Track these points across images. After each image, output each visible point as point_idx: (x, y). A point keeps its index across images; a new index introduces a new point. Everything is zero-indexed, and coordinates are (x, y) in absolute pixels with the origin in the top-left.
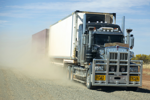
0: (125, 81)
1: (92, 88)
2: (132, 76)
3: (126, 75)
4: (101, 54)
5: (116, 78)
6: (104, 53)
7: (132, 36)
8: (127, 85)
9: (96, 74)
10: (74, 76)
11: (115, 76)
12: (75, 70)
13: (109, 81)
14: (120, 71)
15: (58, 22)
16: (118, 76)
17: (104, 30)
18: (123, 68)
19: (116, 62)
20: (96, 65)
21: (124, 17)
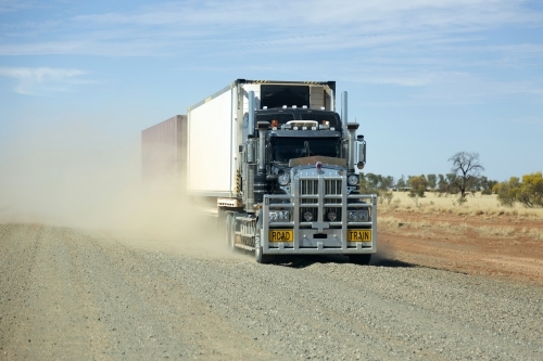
0: (339, 242)
1: (267, 259)
2: (353, 230)
3: (340, 227)
4: (283, 183)
5: (317, 236)
6: (290, 181)
7: (361, 137)
8: (344, 250)
9: (271, 228)
10: (239, 238)
11: (315, 232)
12: (239, 222)
13: (301, 242)
14: (326, 219)
15: (203, 102)
16: (320, 231)
17: (296, 128)
18: (333, 213)
19: (316, 201)
20: (272, 209)
21: (346, 93)
